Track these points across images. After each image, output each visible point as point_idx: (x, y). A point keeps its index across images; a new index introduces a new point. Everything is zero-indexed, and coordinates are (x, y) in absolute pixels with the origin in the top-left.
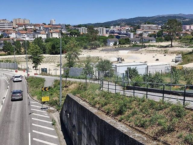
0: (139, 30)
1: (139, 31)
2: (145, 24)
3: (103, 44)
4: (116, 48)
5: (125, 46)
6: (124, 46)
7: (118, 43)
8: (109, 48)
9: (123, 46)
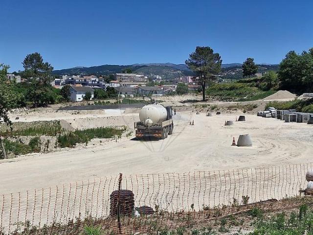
0: (115, 81)
1: (115, 83)
2: (124, 72)
3: (61, 96)
4: (89, 104)
5: (109, 102)
6: (105, 101)
7: (93, 96)
8: (75, 104)
9: (103, 102)
